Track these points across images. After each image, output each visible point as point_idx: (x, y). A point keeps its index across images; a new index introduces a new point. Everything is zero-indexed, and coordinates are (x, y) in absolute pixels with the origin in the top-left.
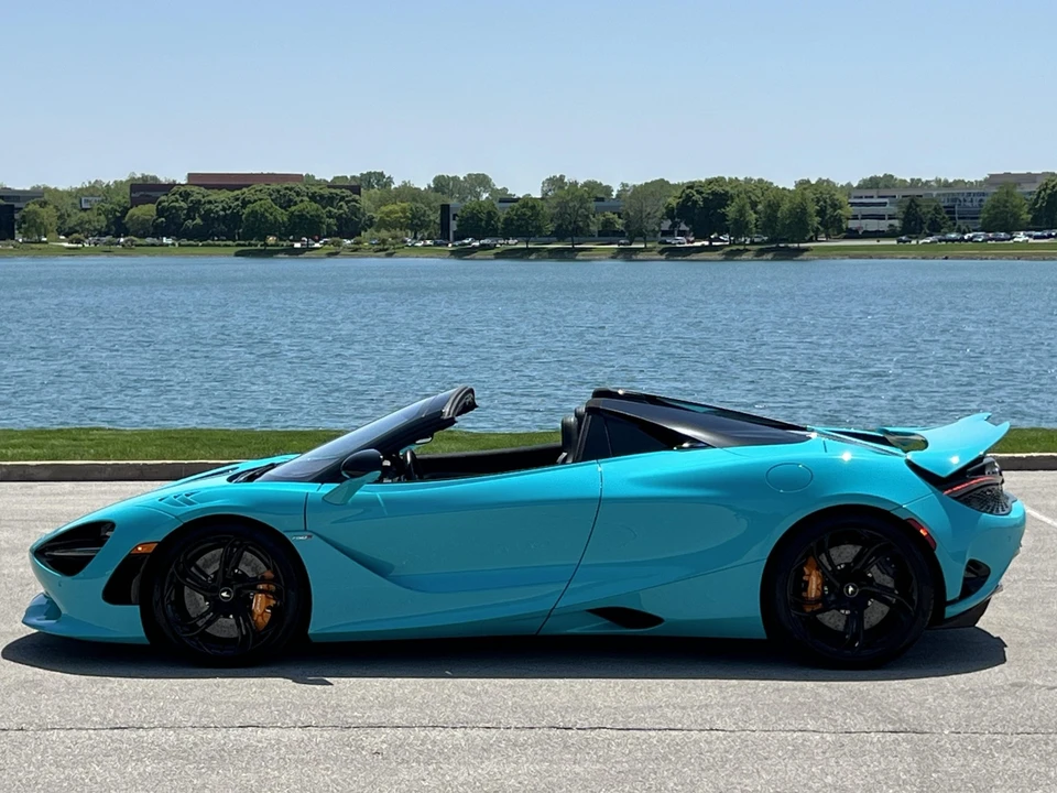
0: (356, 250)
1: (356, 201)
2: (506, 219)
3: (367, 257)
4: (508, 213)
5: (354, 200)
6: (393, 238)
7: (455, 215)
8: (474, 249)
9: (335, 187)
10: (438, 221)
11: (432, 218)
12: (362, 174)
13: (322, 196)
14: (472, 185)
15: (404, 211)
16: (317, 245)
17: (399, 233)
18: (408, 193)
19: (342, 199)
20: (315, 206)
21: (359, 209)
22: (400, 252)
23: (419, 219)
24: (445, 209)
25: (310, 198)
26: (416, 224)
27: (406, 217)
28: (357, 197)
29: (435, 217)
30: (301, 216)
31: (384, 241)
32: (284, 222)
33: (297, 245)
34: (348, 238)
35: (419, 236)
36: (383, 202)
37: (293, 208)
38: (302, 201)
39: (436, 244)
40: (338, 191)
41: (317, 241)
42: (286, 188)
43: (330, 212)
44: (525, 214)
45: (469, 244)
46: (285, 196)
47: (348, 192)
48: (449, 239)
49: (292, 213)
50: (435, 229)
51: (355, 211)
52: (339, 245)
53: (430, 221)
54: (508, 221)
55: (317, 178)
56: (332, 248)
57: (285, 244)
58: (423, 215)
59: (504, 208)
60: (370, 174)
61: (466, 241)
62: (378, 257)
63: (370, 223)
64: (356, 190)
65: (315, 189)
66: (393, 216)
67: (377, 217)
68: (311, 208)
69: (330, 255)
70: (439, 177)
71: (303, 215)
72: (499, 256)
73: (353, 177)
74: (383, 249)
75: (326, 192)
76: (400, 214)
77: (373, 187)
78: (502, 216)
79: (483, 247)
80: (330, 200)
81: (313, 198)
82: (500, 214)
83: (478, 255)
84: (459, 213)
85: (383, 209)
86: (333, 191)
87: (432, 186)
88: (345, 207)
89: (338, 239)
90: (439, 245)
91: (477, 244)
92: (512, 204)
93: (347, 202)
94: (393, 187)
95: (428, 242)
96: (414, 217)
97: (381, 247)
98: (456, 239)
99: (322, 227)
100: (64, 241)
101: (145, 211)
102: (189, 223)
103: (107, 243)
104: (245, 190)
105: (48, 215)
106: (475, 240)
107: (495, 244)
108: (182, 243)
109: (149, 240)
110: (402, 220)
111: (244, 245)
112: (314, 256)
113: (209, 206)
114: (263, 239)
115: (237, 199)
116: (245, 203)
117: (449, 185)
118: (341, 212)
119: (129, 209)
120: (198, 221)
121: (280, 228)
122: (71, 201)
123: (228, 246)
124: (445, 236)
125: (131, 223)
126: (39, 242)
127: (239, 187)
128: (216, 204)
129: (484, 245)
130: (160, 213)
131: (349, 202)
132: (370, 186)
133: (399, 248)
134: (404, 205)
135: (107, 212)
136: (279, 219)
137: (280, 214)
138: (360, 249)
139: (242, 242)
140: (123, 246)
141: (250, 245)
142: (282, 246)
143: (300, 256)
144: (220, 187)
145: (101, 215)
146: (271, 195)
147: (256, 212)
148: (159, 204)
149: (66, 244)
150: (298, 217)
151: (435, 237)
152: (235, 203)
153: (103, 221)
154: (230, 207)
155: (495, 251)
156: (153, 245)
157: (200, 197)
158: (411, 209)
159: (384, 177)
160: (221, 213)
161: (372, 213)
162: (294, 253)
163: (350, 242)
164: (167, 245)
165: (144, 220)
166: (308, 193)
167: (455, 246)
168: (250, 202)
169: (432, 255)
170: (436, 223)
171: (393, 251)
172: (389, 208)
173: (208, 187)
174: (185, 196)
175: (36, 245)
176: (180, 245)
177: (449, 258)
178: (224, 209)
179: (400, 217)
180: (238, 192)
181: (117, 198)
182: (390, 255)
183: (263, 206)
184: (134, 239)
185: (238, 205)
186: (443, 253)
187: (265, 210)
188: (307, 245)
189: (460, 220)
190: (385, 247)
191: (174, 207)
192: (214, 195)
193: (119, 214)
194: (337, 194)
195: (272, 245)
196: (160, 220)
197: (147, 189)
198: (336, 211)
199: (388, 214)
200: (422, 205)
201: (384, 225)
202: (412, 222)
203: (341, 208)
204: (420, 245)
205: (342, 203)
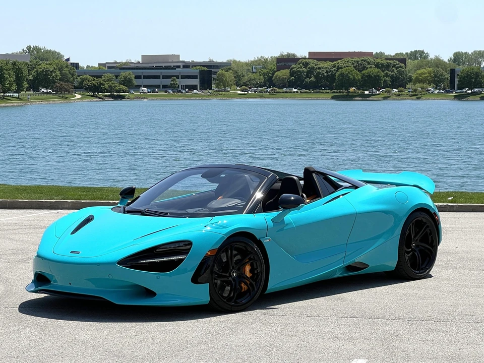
0: (399, 95)
1: (402, 67)
3: (405, 99)
5: (400, 67)
6: (421, 89)
7: (458, 75)
8: (469, 95)
10: (449, 78)
12: (411, 52)
13: (382, 65)
14: (476, 57)
15: (430, 73)
16: (378, 92)
17: (425, 85)
18: (438, 62)
19: (394, 66)
20: (377, 70)
21: (403, 72)
22: (425, 97)
23: (438, 77)
24: (453, 72)
25: (375, 66)
26: (436, 81)
27: (431, 77)
28: (403, 65)
29: (448, 76)
30: (369, 76)
31: (415, 90)
32: (359, 80)
33: (367, 92)
34: (396, 89)
35: (438, 87)
37: (364, 72)
38: (371, 67)
39: (446, 92)
40: (392, 62)
41: (379, 90)
42: (362, 60)
43: (387, 73)
45: (466, 91)
46: (361, 65)
47: (397, 62)
48: (454, 89)
49: (364, 74)
50: (447, 83)
51: (401, 73)
52: (389, 92)
53: (445, 78)
55: (385, 54)
56: (386, 94)
57: (360, 92)
58: (441, 75)
60: (416, 52)
61: (464, 90)
62: (412, 99)
63: (410, 80)
64: (403, 61)
65: (379, 60)
66: (423, 76)
67: (414, 76)
68: (374, 71)
69: (385, 98)
71: (369, 75)
72: (483, 99)
73: (407, 53)
74: (416, 95)
75: (385, 62)
76: (428, 75)
79: (473, 94)
80: (387, 67)
81: (377, 66)
83: (470, 98)
84: (460, 74)
85: (419, 72)
86: (389, 61)
87: (453, 58)
88: (395, 71)
89: (389, 89)
90: (448, 92)
91: (470, 92)
94: (429, 58)
95: (441, 91)
96: (435, 76)
97: (414, 93)
98: (459, 89)
99: (381, 82)
100: (238, 90)
101: (284, 73)
102: (308, 80)
103: (261, 91)
104: (339, 61)
105: (229, 76)
106: (469, 89)
107: (481, 92)
108: (302, 91)
109: (285, 90)
110: (428, 78)
111: (337, 93)
112: (375, 99)
113: (318, 71)
114: (347, 89)
115: (335, 67)
116: (339, 68)
117: (462, 57)
118: (393, 73)
119: (275, 72)
120: (313, 79)
121: (357, 83)
122: (247, 68)
123: (328, 93)
124: (453, 87)
125: (276, 80)
126: (225, 91)
127: (336, 60)
128: (323, 69)
129: (474, 92)
130: (292, 74)
131: (398, 67)
132: (416, 58)
133: (424, 94)
134: (430, 69)
135: (264, 74)
136: (356, 77)
137: (357, 75)
138: (402, 95)
139: (336, 91)
140: (270, 93)
141: (340, 92)
142: (358, 93)
143: (368, 99)
144: (325, 60)
145: (261, 75)
146: (353, 64)
147: (343, 73)
148: (292, 69)
149: (239, 92)
150: (367, 76)
151: (447, 88)
152: (334, 69)
153: (262, 79)
154: (331, 71)
155: (480, 96)
156: (286, 92)
157: (314, 65)
158: (434, 72)
159: (424, 53)
160: (326, 74)
161: (411, 74)
162: (364, 97)
163: (397, 91)
164: (294, 92)
165: (283, 78)
166: (374, 63)
167: (457, 93)
168: (341, 68)
169: (443, 98)
170: (448, 79)
171: (421, 96)
172: (422, 71)
173: (319, 60)
174: (306, 65)
175: (223, 92)
176: (301, 92)
177: (452, 100)
178: (327, 72)
179: (428, 76)
180: (335, 62)
181: (270, 66)
182: (418, 98)
183: (348, 70)
184: (276, 89)
185: (335, 70)
186: (449, 97)
187: (349, 73)
188: (372, 92)
189: (460, 78)
190: (416, 93)
191: (299, 71)
192: (321, 65)
193: (270, 75)
194: (391, 63)
195: (352, 93)
196: (291, 78)
197: (285, 61)
198: (390, 73)
199: (420, 75)
200: (441, 69)
201: (418, 80)
202: (434, 79)
203: (393, 71)
204: (436, 92)
205: (394, 68)
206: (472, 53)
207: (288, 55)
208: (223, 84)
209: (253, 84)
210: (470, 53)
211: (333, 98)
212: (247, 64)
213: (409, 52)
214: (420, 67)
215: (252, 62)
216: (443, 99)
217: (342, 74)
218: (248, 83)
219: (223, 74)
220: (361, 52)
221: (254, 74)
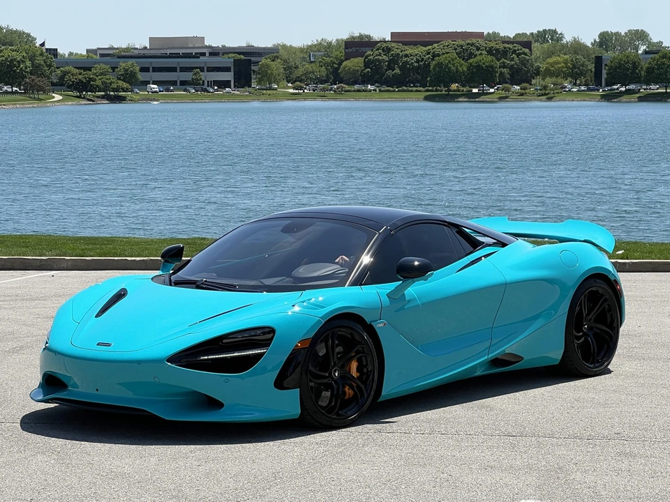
0: (522, 95)
1: (525, 54)
2: (648, 68)
3: (531, 100)
4: (650, 63)
5: (523, 53)
6: (554, 85)
7: (606, 65)
8: (622, 94)
10: (593, 70)
11: (589, 67)
12: (538, 32)
13: (497, 50)
14: (631, 39)
15: (566, 62)
16: (492, 90)
17: (559, 80)
18: (577, 47)
19: (514, 52)
20: (490, 58)
21: (528, 61)
22: (559, 97)
23: (579, 68)
24: (599, 60)
25: (487, 52)
26: (575, 73)
27: (568, 68)
28: (527, 50)
29: (592, 67)
30: (478, 67)
31: (545, 87)
32: (464, 72)
33: (475, 90)
34: (518, 85)
35: (578, 82)
37: (471, 61)
38: (481, 54)
39: (589, 90)
40: (511, 46)
41: (493, 87)
42: (468, 44)
43: (504, 63)
44: (664, 64)
45: (618, 89)
46: (467, 50)
47: (518, 47)
48: (601, 86)
49: (471, 64)
50: (590, 76)
51: (524, 62)
52: (507, 90)
53: (588, 70)
54: (650, 70)
55: (501, 35)
56: (503, 93)
57: (465, 90)
58: (583, 65)
59: (647, 59)
60: (545, 31)
61: (616, 87)
62: (541, 100)
63: (538, 72)
64: (527, 45)
65: (492, 44)
66: (556, 66)
67: (543, 66)
68: (484, 59)
69: (502, 99)
70: (604, 32)
71: (479, 66)
72: (641, 99)
73: (532, 34)
74: (546, 94)
75: (501, 46)
76: (563, 64)
77: (548, 41)
78: (645, 65)
79: (628, 92)
80: (504, 53)
81: (490, 52)
82: (643, 64)
83: (624, 98)
84: (608, 63)
85: (550, 60)
86: (507, 46)
87: (598, 40)
88: (516, 59)
89: (507, 85)
90: (592, 90)
91: (623, 89)
92: (653, 56)
93: (518, 55)
94: (564, 41)
95: (583, 88)
96: (574, 67)
97: (543, 92)
98: (607, 85)
99: (495, 76)
100: (290, 88)
101: (356, 63)
102: (390, 73)
103: (323, 90)
104: (435, 45)
105: (276, 67)
106: (622, 86)
107: (640, 89)
108: (382, 89)
109: (356, 87)
110: (564, 70)
111: (432, 91)
112: (488, 100)
113: (405, 59)
114: (447, 85)
115: (429, 53)
116: (434, 56)
117: (612, 39)
118: (513, 63)
119: (343, 62)
120: (397, 71)
121: (461, 77)
122: (302, 55)
123: (420, 91)
124: (598, 83)
125: (344, 73)
126: (270, 89)
127: (431, 43)
128: (412, 57)
129: (629, 90)
130: (367, 65)
131: (520, 54)
132: (545, 41)
133: (558, 93)
134: (566, 56)
135: (326, 64)
136: (460, 69)
137: (461, 65)
138: (526, 93)
139: (430, 88)
140: (335, 91)
141: (437, 91)
142: (463, 91)
143: (477, 100)
144: (415, 44)
145: (322, 66)
146: (456, 49)
147: (442, 63)
148: (367, 57)
149: (291, 91)
150: (476, 67)
151: (591, 84)
152: (427, 56)
153: (323, 72)
154: (423, 59)
155: (638, 95)
156: (359, 91)
157: (399, 51)
158: (572, 60)
159: (557, 33)
160: (416, 64)
161: (539, 64)
162: (472, 97)
163: (519, 88)
164: (370, 91)
165: (354, 70)
166: (486, 48)
167: (605, 91)
168: (439, 55)
169: (584, 98)
170: (591, 71)
171: (553, 95)
172: (554, 59)
173: (405, 43)
174: (387, 50)
175: (268, 91)
176: (380, 91)
177: (599, 101)
178: (418, 61)
179: (563, 67)
180: (430, 47)
181: (336, 53)
182: (550, 99)
183: (448, 59)
184: (345, 86)
185: (429, 58)
186: (594, 97)
187: (449, 62)
188: (483, 90)
189: (610, 70)
190: (547, 92)
191: (378, 60)
192: (410, 50)
193: (336, 66)
194: (510, 49)
195: (454, 91)
196: (366, 70)
197: (357, 46)
198: (509, 62)
199: (552, 65)
200: (582, 57)
201: (548, 73)
202: (572, 71)
203: (512, 60)
204: (575, 90)
205: (514, 55)
206: (626, 33)
207: (361, 36)
208: (267, 79)
209: (311, 79)
210: (623, 34)
211: (427, 99)
212: (301, 50)
213: (535, 32)
214: (551, 54)
215: (310, 47)
216: (584, 100)
217: (439, 65)
218: (303, 77)
219: (268, 66)
220: (466, 32)
221: (313, 65)
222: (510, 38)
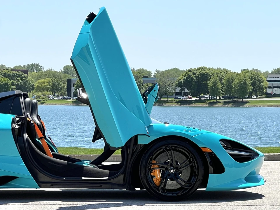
1: (26, 78)
5: (24, 77)
6: (44, 95)
7: (74, 84)
9: (15, 70)
10: (66, 87)
11: (62, 86)
12: (28, 65)
13: (9, 75)
15: (49, 82)
17: (46, 93)
18: (51, 74)
19: (19, 76)
20: (6, 79)
21: (27, 81)
22: (47, 102)
23: (56, 86)
24: (69, 81)
25: (3, 76)
26: (54, 89)
27: (50, 85)
28: (26, 75)
29: (64, 85)
31: (39, 97)
35: (56, 94)
36: (39, 78)
39: (65, 98)
40: (17, 72)
43: (13, 82)
47: (22, 73)
48: (71, 96)
50: (64, 91)
51: (25, 83)
53: (62, 87)
55: (6, 67)
58: (58, 84)
60: (32, 65)
63: (32, 88)
64: (26, 72)
65: (6, 71)
66: (43, 85)
67: (36, 85)
68: (3, 80)
70: (67, 66)
73: (24, 66)
75: (11, 73)
76: (47, 84)
77: (34, 71)
80: (12, 77)
81: (5, 76)
85: (40, 81)
86: (14, 72)
87: (63, 71)
88: (20, 80)
93: (21, 78)
94: (43, 71)
95: (61, 97)
96: (54, 85)
99: (9, 90)
110: (48, 87)
117: (71, 70)
118: (18, 82)
124: (69, 94)
131: (22, 77)
132: (32, 70)
133: (46, 100)
134: (49, 79)
151: (64, 95)
158: (52, 81)
159: (39, 66)
161: (33, 83)
166: (2, 73)
167: (74, 99)
169: (63, 103)
171: (43, 102)
172: (43, 80)
177: (71, 105)
182: (42, 104)
186: (68, 103)
190: (40, 99)
194: (16, 74)
198: (16, 82)
199: (41, 84)
200: (58, 79)
201: (39, 89)
202: (53, 88)
203: (18, 80)
204: (57, 98)
205: (19, 78)
213: (26, 65)
216: (62, 105)
222: (12, 68)
